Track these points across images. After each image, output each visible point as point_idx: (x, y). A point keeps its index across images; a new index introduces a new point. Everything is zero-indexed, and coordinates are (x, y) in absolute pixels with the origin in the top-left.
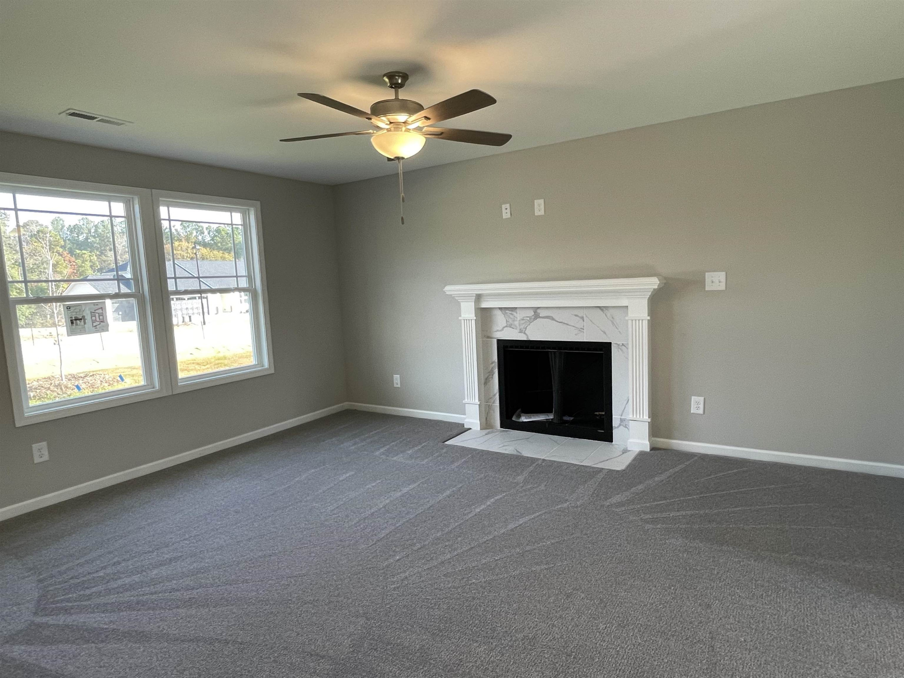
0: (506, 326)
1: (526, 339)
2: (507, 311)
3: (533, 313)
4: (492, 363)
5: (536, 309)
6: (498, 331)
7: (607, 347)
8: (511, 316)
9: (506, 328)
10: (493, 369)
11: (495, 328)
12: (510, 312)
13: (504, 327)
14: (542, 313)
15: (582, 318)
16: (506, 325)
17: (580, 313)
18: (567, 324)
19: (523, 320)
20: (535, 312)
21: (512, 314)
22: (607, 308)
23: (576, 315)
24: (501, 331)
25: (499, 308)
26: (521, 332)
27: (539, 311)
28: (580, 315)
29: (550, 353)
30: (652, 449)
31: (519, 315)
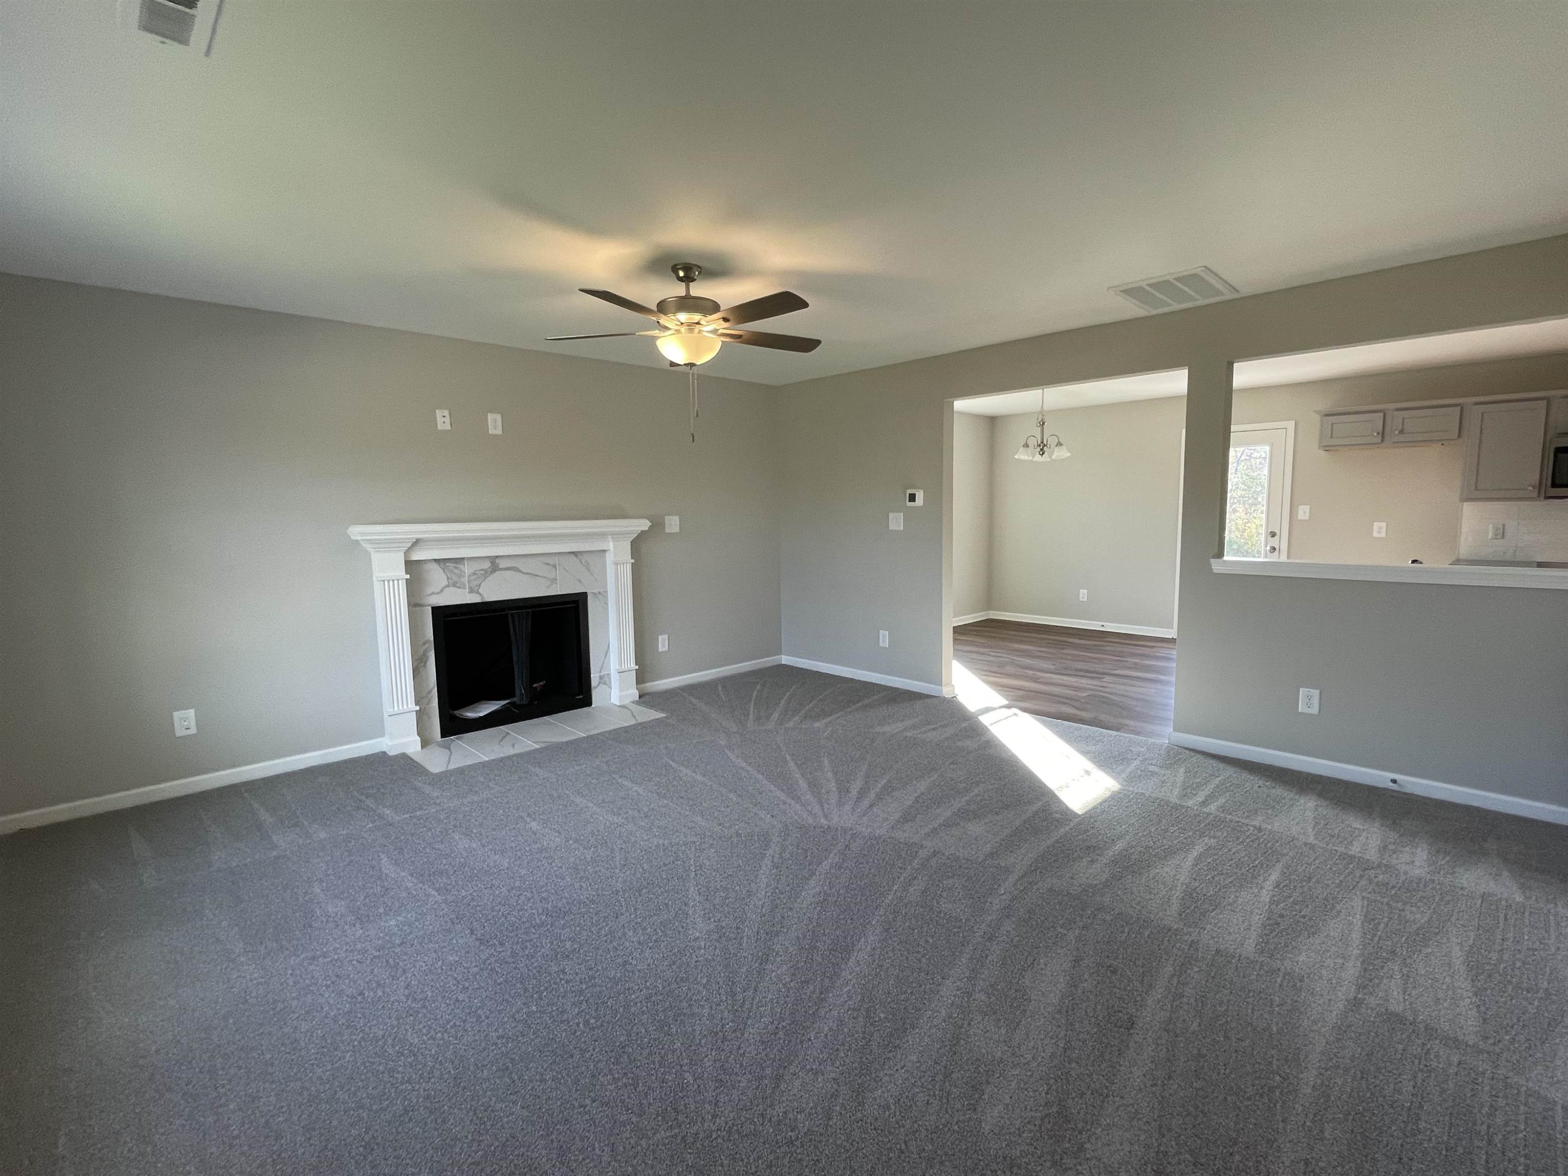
0: (448, 586)
1: (480, 601)
2: (448, 564)
3: (490, 565)
4: (424, 644)
5: (493, 559)
6: (433, 593)
7: (583, 597)
8: (456, 571)
9: (447, 589)
10: (426, 652)
11: (429, 590)
12: (454, 565)
13: (444, 588)
14: (503, 564)
15: (555, 566)
16: (447, 583)
17: (551, 561)
18: (537, 575)
19: (474, 574)
20: (492, 563)
21: (456, 568)
22: (581, 553)
23: (548, 564)
24: (437, 593)
25: (435, 560)
26: (471, 591)
27: (497, 561)
28: (551, 563)
29: (510, 615)
30: (640, 696)
31: (467, 569)
